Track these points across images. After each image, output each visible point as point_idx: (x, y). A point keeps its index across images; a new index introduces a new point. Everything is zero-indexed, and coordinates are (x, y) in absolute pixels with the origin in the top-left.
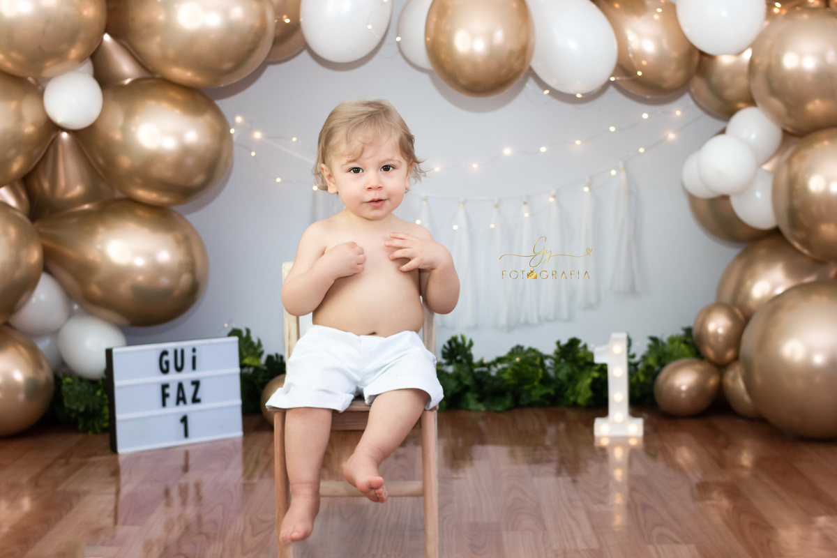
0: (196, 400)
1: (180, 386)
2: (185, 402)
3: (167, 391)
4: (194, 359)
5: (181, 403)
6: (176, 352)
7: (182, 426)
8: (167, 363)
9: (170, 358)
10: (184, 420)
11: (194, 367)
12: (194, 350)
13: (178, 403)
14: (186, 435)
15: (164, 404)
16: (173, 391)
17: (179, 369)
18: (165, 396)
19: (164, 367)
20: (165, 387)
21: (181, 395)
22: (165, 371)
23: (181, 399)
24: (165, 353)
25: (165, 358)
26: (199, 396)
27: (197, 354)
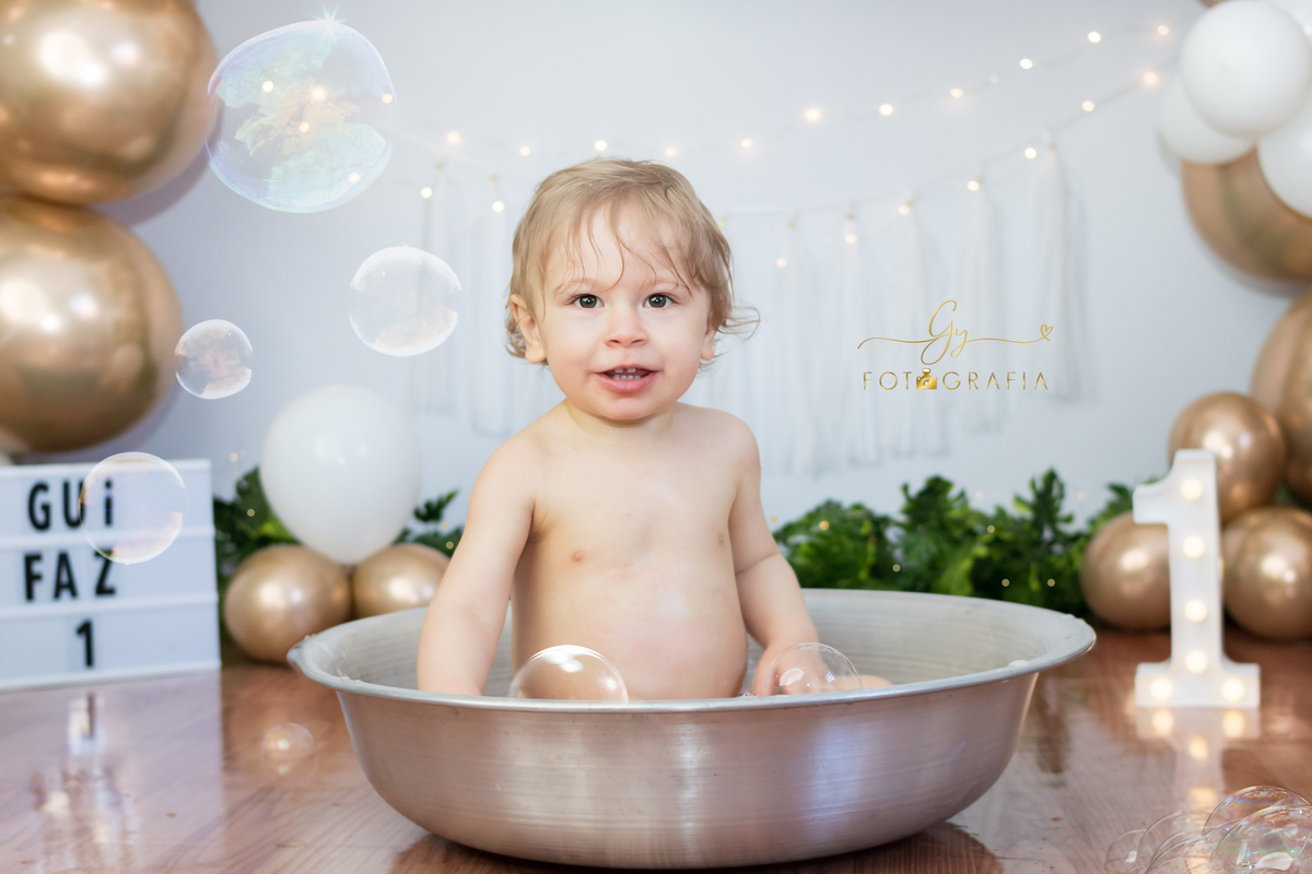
0: (102, 590)
1: (63, 560)
2: (74, 593)
3: (37, 568)
4: (108, 504)
5: (66, 594)
6: (66, 487)
7: (80, 643)
8: (46, 508)
9: (54, 497)
10: (85, 630)
11: (108, 520)
12: (108, 485)
13: (57, 594)
14: (89, 660)
15: (30, 595)
16: (47, 568)
17: (73, 523)
18: (31, 578)
19: (40, 516)
20: (31, 559)
21: (64, 578)
22: (43, 526)
23: (65, 585)
24: (40, 487)
25: (41, 498)
26: (110, 581)
27: (116, 493)
